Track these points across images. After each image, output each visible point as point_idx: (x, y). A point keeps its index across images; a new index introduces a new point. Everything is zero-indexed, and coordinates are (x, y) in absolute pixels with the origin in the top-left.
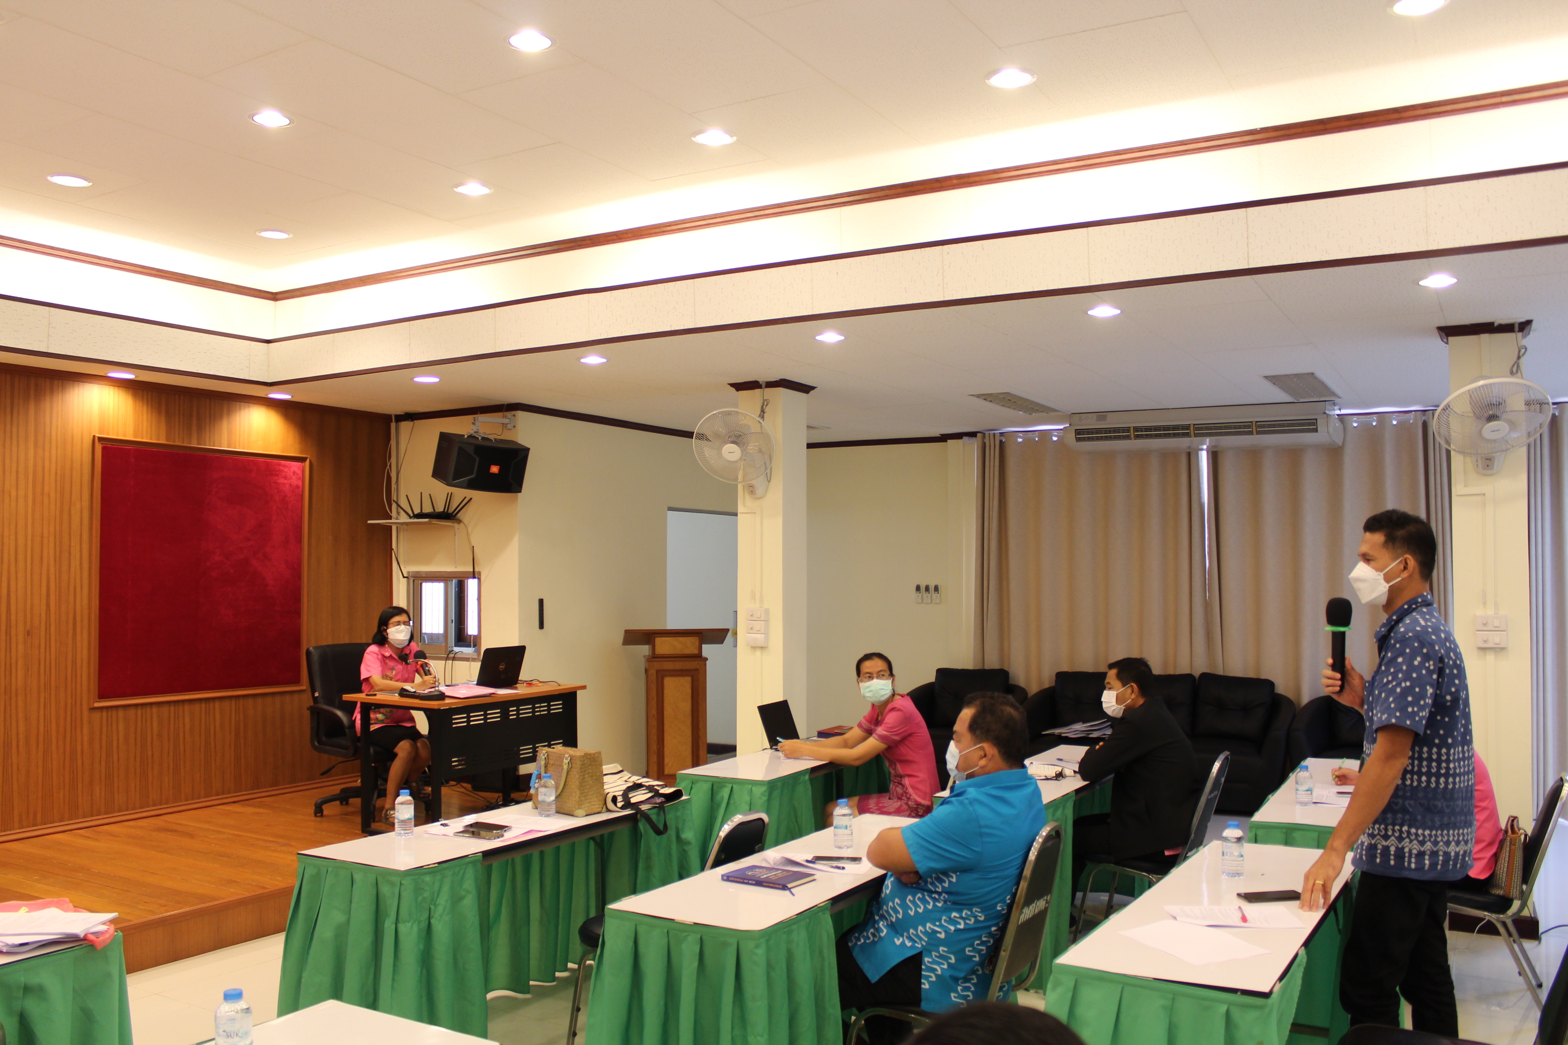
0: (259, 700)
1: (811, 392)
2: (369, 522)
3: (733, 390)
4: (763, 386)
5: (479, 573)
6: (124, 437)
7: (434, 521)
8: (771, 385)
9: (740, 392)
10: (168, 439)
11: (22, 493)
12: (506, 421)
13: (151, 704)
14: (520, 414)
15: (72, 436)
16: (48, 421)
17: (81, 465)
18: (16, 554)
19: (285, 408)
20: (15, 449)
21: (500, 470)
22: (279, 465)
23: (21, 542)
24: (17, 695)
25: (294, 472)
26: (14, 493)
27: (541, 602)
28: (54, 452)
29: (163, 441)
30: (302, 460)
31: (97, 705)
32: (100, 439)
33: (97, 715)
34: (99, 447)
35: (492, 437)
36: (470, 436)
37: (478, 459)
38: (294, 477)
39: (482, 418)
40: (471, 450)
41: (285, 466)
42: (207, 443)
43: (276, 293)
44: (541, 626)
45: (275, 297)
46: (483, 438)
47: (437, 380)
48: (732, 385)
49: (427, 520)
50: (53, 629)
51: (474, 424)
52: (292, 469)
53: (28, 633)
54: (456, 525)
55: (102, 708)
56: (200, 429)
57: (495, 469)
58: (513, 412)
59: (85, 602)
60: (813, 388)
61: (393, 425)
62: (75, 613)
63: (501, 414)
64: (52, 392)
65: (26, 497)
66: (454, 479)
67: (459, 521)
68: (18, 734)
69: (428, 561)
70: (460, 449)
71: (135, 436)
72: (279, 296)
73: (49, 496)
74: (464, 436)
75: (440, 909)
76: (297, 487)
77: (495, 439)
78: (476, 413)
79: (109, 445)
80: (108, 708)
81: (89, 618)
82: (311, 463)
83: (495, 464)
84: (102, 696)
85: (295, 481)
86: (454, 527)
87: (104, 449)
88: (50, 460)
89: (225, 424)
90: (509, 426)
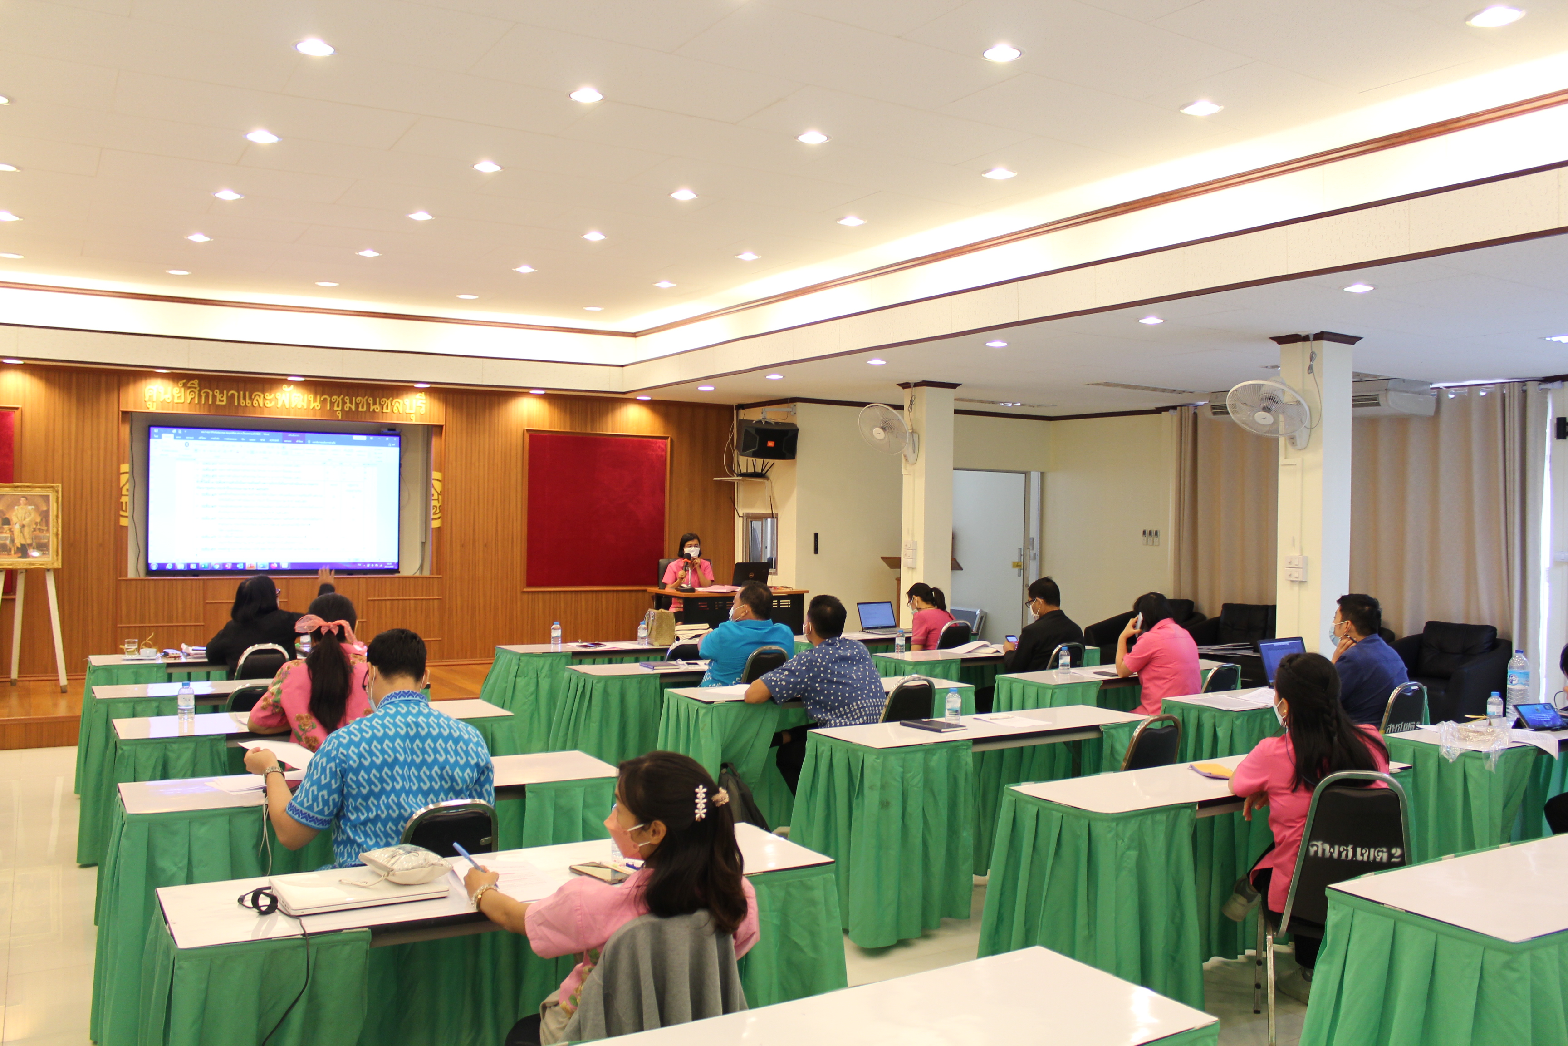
0: (633, 595)
1: (958, 388)
2: (715, 479)
3: (901, 388)
4: (912, 386)
5: (777, 514)
6: (543, 428)
7: (747, 479)
8: (917, 385)
9: (905, 390)
10: (571, 428)
11: (482, 464)
12: (790, 410)
13: (560, 592)
14: (799, 404)
15: (511, 429)
16: (496, 421)
17: (517, 446)
18: (479, 499)
19: (654, 405)
20: (477, 438)
21: (775, 444)
22: (648, 442)
23: (481, 492)
24: (478, 580)
25: (659, 447)
26: (477, 464)
27: (816, 535)
28: (500, 440)
29: (568, 430)
30: (666, 438)
31: (525, 590)
32: (528, 430)
33: (525, 596)
34: (527, 436)
35: (772, 421)
36: (760, 422)
37: (758, 438)
38: (659, 450)
39: (768, 408)
40: (753, 432)
41: (652, 443)
42: (598, 430)
43: (635, 333)
44: (816, 551)
45: (634, 335)
46: (766, 422)
47: (712, 388)
48: (900, 385)
49: (741, 478)
50: (499, 543)
51: (762, 413)
52: (658, 445)
53: (485, 545)
54: (766, 481)
55: (528, 592)
56: (593, 420)
57: (771, 444)
58: (795, 403)
59: (519, 528)
60: (959, 385)
61: (735, 412)
62: (513, 534)
63: (786, 405)
64: (499, 404)
65: (484, 466)
66: (744, 450)
67: (768, 479)
68: (479, 604)
69: (752, 506)
70: (746, 431)
71: (550, 427)
72: (637, 335)
73: (497, 465)
74: (753, 421)
75: (543, 675)
76: (662, 456)
77: (776, 423)
78: (765, 405)
79: (533, 433)
80: (532, 592)
81: (521, 537)
82: (671, 440)
83: (771, 440)
84: (530, 584)
85: (660, 452)
86: (764, 482)
87: (530, 436)
88: (498, 444)
89: (610, 417)
90: (792, 413)
